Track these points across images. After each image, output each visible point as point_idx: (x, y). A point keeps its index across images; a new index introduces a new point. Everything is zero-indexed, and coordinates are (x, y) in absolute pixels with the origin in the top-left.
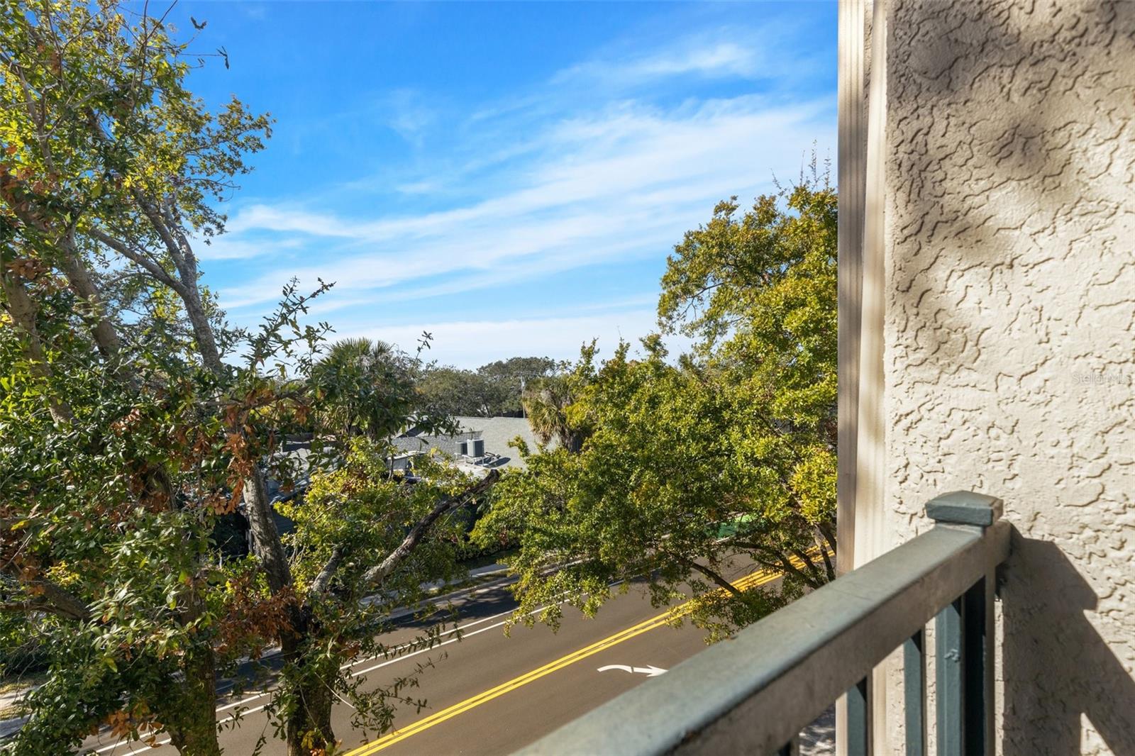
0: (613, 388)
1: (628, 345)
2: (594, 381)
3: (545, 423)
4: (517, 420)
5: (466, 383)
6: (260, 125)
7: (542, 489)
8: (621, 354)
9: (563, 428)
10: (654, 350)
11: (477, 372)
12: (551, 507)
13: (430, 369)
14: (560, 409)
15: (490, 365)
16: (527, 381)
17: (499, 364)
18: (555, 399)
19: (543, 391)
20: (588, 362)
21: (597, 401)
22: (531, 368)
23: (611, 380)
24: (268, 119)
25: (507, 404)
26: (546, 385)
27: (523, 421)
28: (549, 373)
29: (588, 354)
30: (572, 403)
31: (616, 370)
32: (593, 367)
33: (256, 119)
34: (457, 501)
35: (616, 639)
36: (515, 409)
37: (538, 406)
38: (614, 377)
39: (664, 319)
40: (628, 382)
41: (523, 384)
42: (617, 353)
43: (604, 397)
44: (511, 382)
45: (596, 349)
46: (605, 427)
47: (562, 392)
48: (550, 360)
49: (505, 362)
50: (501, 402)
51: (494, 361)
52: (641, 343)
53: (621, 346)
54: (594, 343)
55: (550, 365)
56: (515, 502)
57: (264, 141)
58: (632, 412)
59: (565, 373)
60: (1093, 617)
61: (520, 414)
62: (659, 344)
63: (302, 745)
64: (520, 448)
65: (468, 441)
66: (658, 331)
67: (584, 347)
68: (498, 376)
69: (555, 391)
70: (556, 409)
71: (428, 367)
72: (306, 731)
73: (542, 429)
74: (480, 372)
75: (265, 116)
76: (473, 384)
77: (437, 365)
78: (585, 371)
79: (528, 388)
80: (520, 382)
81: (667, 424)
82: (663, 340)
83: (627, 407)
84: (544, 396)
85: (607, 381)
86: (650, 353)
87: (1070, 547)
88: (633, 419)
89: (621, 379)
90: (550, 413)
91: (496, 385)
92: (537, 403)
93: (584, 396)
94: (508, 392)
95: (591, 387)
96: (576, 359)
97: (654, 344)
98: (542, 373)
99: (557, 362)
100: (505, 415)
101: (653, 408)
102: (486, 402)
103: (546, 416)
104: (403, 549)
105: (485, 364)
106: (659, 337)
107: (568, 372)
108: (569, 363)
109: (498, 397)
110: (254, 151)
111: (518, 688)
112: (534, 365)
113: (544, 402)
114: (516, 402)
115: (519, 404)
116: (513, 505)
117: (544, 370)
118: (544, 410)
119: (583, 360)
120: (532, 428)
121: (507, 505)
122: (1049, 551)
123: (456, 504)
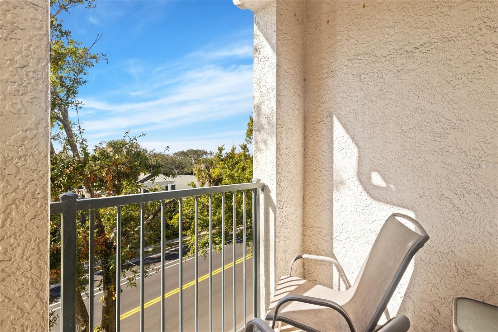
0: (229, 163)
1: (236, 147)
2: (222, 160)
3: (202, 177)
4: (190, 176)
5: (168, 160)
6: (94, 57)
7: (201, 203)
8: (233, 150)
9: (210, 180)
10: (244, 150)
11: (173, 155)
12: (204, 210)
13: (151, 153)
14: (209, 172)
15: (179, 152)
16: (195, 160)
17: (183, 152)
18: (207, 167)
19: (202, 164)
20: (221, 153)
21: (223, 168)
22: (197, 154)
23: (229, 160)
24: (97, 56)
25: (186, 170)
26: (204, 162)
27: (193, 176)
28: (205, 156)
29: (221, 150)
30: (214, 169)
31: (231, 156)
32: (222, 155)
33: (92, 55)
34: (169, 203)
35: (229, 266)
36: (189, 171)
37: (200, 171)
38: (230, 159)
39: (248, 138)
40: (235, 161)
41: (193, 161)
42: (231, 150)
43: (226, 166)
44: (188, 160)
45: (224, 148)
46: (227, 179)
47: (210, 165)
48: (205, 151)
49: (185, 151)
50: (183, 168)
51: (181, 151)
52: (240, 147)
53: (233, 148)
54: (223, 146)
55: (205, 153)
56: (190, 208)
57: (94, 63)
58: (236, 172)
59: (212, 157)
60: (270, 193)
61: (191, 174)
62: (246, 148)
63: (110, 290)
64: (193, 186)
65: (168, 185)
66: (245, 143)
67: (219, 147)
68: (182, 157)
69: (207, 164)
70: (207, 172)
71: (150, 152)
72: (111, 286)
73: (201, 180)
74: (174, 155)
75: (96, 55)
76: (171, 160)
77: (154, 152)
78: (219, 156)
79: (195, 163)
80: (192, 160)
81: (248, 177)
82: (248, 146)
83: (234, 170)
84: (203, 166)
85: (227, 160)
86: (243, 151)
87: (269, 186)
88: (236, 174)
89: (232, 160)
90: (205, 174)
91: (181, 161)
92: (199, 169)
93: (219, 166)
94: (187, 164)
95: (222, 162)
96: (216, 151)
97: (244, 147)
98: (202, 156)
99: (208, 152)
100: (185, 174)
101: (243, 171)
102: (176, 168)
103: (203, 175)
104: (149, 220)
105: (177, 152)
106: (246, 145)
107: (213, 156)
108: (213, 153)
109: (182, 166)
110: (90, 67)
111: (188, 288)
112: (198, 153)
113: (202, 169)
114: (190, 169)
115: (191, 169)
116: (189, 209)
117: (203, 155)
118: (202, 172)
119: (218, 152)
120: (197, 180)
121: (186, 209)
122: (267, 185)
123: (169, 204)
